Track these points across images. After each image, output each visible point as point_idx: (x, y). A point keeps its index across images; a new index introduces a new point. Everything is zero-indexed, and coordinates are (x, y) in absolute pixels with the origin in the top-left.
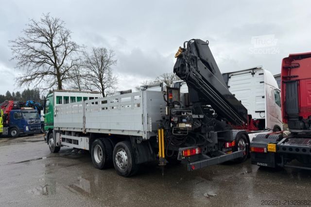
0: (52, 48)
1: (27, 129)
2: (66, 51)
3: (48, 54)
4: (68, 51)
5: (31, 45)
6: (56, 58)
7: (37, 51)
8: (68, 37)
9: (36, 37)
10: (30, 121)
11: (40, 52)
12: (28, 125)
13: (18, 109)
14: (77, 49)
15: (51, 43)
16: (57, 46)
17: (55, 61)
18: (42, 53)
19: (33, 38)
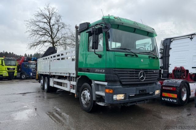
0: (50, 26)
1: (31, 74)
2: (58, 28)
3: (47, 30)
4: (60, 28)
5: (37, 23)
6: (52, 32)
7: (41, 28)
8: (60, 20)
9: (41, 19)
10: (33, 69)
11: (42, 28)
12: (32, 72)
13: (27, 62)
14: (65, 27)
15: (49, 23)
16: (53, 25)
17: (52, 34)
18: (44, 29)
19: (39, 19)
